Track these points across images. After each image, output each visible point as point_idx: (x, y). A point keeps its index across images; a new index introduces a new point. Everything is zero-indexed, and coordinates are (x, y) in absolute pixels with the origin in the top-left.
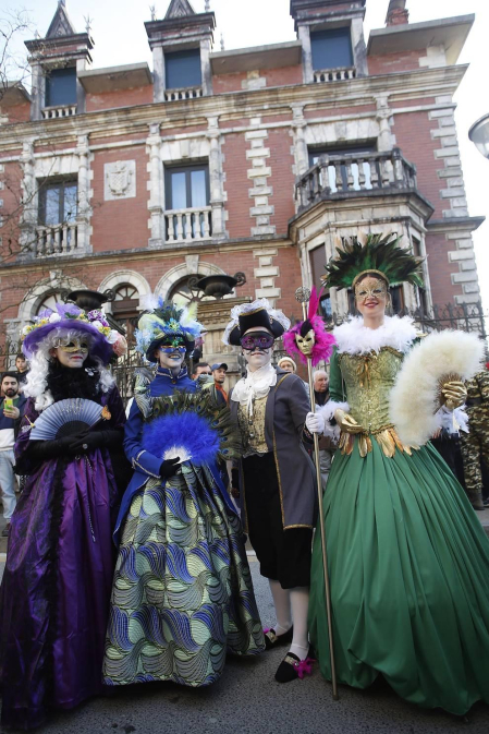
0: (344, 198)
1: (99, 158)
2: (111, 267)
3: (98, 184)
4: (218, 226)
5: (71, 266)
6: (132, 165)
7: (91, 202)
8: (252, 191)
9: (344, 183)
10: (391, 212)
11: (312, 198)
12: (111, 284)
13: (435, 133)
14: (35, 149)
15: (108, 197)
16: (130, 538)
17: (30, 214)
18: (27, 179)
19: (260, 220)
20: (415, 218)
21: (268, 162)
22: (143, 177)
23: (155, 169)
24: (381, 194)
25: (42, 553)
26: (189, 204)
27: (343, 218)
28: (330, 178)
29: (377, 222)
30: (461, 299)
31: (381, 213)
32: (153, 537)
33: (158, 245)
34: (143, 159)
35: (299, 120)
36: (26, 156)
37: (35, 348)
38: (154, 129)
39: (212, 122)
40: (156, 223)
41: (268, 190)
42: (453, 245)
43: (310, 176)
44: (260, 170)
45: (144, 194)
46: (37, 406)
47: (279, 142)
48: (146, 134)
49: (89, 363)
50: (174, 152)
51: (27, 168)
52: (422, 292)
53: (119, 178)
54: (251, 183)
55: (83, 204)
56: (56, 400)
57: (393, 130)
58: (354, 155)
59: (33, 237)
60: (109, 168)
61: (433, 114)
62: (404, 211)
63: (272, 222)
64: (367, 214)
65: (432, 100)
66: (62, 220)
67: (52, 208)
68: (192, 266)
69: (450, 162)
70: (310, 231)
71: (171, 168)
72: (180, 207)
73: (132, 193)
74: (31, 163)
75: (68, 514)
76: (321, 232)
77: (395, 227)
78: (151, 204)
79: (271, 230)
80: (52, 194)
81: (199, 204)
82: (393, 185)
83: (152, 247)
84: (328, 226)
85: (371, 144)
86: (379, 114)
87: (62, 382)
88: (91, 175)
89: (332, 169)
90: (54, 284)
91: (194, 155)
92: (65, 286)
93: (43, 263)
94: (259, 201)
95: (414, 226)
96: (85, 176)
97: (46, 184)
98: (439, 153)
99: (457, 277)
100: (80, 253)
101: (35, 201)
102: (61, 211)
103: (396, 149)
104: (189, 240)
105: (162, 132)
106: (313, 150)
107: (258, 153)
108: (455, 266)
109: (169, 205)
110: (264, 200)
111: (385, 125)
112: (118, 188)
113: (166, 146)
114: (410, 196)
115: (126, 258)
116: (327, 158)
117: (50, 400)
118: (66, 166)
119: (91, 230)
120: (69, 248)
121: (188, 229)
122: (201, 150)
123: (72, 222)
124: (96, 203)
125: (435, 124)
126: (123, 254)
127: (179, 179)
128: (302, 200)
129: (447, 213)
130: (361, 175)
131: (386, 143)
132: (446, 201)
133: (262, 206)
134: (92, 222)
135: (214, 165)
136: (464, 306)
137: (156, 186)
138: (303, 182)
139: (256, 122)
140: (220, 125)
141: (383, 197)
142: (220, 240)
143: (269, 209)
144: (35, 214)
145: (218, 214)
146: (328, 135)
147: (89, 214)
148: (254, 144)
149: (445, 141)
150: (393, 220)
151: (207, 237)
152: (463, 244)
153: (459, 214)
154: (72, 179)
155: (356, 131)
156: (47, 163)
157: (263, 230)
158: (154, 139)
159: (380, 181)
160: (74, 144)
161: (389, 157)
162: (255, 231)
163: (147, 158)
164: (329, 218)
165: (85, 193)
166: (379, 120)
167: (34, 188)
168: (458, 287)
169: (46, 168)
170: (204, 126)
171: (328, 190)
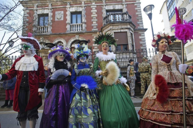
0: (115, 23)
1: (54, 10)
2: (56, 37)
3: (54, 16)
4: (84, 28)
5: (46, 37)
6: (62, 12)
7: (52, 21)
8: (92, 20)
9: (115, 19)
10: (126, 27)
11: (107, 22)
12: (56, 42)
13: (136, 9)
14: (37, 7)
15: (56, 20)
16: (73, 105)
17: (36, 23)
18: (35, 14)
19: (94, 27)
20: (132, 28)
21: (96, 13)
22: (65, 15)
23: (68, 13)
24: (123, 22)
25: (54, 109)
26: (77, 23)
27: (114, 27)
28: (111, 18)
29: (122, 29)
30: (142, 48)
31: (123, 27)
32: (79, 105)
33: (69, 32)
34: (65, 11)
35: (104, 4)
36: (35, 8)
37: (51, 56)
38: (68, 4)
39: (83, 3)
40: (68, 27)
41: (96, 20)
42: (140, 35)
43: (107, 17)
44: (94, 15)
45: (65, 19)
46: (52, 71)
47: (99, 9)
48: (66, 5)
49: (65, 61)
50: (73, 9)
51: (35, 11)
52: (133, 46)
53: (59, 15)
54: (92, 18)
55: (50, 21)
56: (56, 70)
57: (126, 7)
58: (117, 13)
59: (36, 29)
60: (56, 13)
61: (136, 4)
62: (129, 26)
63: (97, 28)
64: (120, 27)
65: (135, 1)
66: (44, 25)
67: (41, 22)
68: (77, 37)
69: (139, 16)
70: (106, 30)
71: (72, 13)
72: (74, 23)
73: (62, 19)
74: (36, 10)
75: (60, 99)
76: (109, 31)
77: (126, 30)
78: (67, 22)
79: (97, 30)
80: (41, 18)
81: (79, 23)
82: (126, 20)
83: (67, 33)
84: (111, 29)
85: (121, 10)
86: (123, 3)
87: (58, 65)
88: (52, 14)
89: (112, 16)
90: (41, 41)
91: (78, 11)
92: (44, 41)
93: (38, 36)
94: (94, 22)
95: (131, 30)
96: (50, 14)
97: (40, 16)
98: (137, 13)
99: (141, 43)
100: (49, 33)
101: (37, 20)
102: (44, 23)
103: (127, 12)
104: (76, 31)
105: (70, 5)
106: (107, 11)
107: (94, 11)
108: (141, 40)
109: (72, 22)
110: (95, 22)
111: (124, 6)
112: (59, 18)
113: (71, 8)
114: (130, 23)
115: (60, 35)
116: (111, 13)
117: (55, 70)
118: (46, 12)
119: (51, 28)
120: (45, 32)
121: (76, 29)
122: (80, 9)
123: (47, 26)
124: (53, 21)
125: (136, 7)
126: (60, 34)
127: (74, 16)
128: (104, 23)
129: (139, 27)
130: (119, 17)
131: (125, 10)
132: (138, 25)
133: (95, 24)
134: (52, 26)
135: (83, 13)
136: (142, 49)
137: (68, 18)
138: (105, 18)
139: (94, 4)
140: (85, 4)
141: (124, 23)
142: (84, 32)
143: (96, 25)
144: (37, 23)
145: (84, 25)
146: (111, 8)
147: (51, 24)
148: (93, 9)
149: (138, 11)
150: (126, 29)
151: (81, 31)
152: (142, 35)
153: (141, 28)
154: (47, 15)
155: (118, 7)
156: (41, 10)
157: (95, 30)
158: (68, 6)
159: (123, 19)
160: (48, 6)
161: (125, 14)
162: (93, 30)
163: (66, 11)
164: (111, 27)
165: (50, 19)
166: (123, 5)
167: (37, 17)
168: (141, 45)
169: (40, 12)
170: (81, 4)
171: (111, 21)
